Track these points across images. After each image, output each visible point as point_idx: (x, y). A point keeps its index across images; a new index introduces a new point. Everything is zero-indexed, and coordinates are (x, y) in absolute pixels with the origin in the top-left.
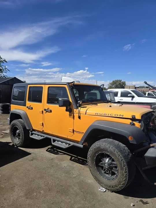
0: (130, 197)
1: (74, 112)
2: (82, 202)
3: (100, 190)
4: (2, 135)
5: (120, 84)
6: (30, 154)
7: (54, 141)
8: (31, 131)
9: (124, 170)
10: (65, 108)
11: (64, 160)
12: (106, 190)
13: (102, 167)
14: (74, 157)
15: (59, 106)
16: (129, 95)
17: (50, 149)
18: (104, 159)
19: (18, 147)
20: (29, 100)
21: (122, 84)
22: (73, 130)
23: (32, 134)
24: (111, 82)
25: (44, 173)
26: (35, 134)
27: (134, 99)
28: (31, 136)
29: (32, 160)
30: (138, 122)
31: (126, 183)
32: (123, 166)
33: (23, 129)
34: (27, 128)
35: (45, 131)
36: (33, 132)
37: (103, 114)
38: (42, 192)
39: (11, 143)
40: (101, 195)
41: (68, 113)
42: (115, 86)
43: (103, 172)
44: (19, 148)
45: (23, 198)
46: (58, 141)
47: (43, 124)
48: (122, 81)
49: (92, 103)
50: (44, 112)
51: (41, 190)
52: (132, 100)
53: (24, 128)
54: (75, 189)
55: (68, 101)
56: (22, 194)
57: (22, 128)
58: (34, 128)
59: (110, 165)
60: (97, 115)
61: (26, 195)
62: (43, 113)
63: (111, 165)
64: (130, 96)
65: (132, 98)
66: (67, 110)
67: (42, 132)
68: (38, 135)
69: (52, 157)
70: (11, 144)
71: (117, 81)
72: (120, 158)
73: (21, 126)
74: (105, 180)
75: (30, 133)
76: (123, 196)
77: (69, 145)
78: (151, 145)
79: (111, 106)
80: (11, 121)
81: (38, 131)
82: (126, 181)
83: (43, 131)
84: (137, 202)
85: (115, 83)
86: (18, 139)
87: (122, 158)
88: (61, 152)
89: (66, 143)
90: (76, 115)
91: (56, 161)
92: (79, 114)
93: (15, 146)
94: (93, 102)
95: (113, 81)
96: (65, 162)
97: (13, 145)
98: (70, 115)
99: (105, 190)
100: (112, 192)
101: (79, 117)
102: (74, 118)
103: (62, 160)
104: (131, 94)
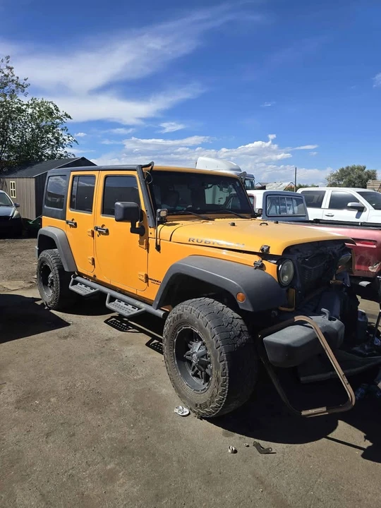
0: (236, 434)
1: (150, 236)
2: (126, 429)
3: (176, 411)
4: (31, 282)
5: (360, 177)
6: (68, 324)
7: (113, 299)
8: (75, 277)
9: (221, 369)
10: (129, 225)
11: (132, 345)
12: (191, 412)
13: (190, 362)
14: (158, 339)
15: (117, 220)
16: (349, 204)
17: (114, 319)
18: (194, 343)
19: (50, 308)
20: (72, 206)
21: (365, 177)
22: (147, 277)
23: (75, 283)
24: (336, 171)
25: (75, 365)
26: (81, 283)
27: (364, 214)
28: (71, 287)
29: (65, 338)
30: (275, 262)
31: (223, 399)
32: (218, 361)
33: (58, 270)
34: (66, 269)
35: (98, 278)
36: (78, 278)
37: (203, 242)
38: (52, 400)
39: (40, 300)
40: (174, 422)
41: (137, 236)
42: (345, 182)
43: (191, 373)
44: (51, 311)
45: (11, 408)
46: (120, 300)
47: (93, 260)
48: (366, 170)
49: (200, 217)
50: (96, 233)
51: (54, 397)
52: (358, 216)
53: (61, 269)
54: (125, 402)
55: (138, 209)
56: (12, 399)
57: (56, 268)
58: (80, 270)
59: (203, 357)
60: (191, 243)
61: (18, 401)
62: (93, 236)
63: (203, 359)
64: (353, 208)
65: (359, 211)
66: (133, 230)
67: (94, 279)
68: (86, 286)
69: (110, 335)
70: (39, 303)
71: (353, 169)
72: (215, 342)
73: (55, 265)
74: (189, 391)
75: (72, 279)
76: (222, 429)
77: (139, 309)
78: (297, 318)
79: (233, 224)
80: (39, 252)
81: (88, 278)
82: (224, 395)
83: (95, 276)
84: (248, 446)
85: (346, 176)
86: (51, 291)
87: (219, 342)
88: (134, 327)
89: (134, 307)
90: (152, 242)
91: (114, 345)
92: (158, 240)
93: (45, 306)
94: (203, 215)
95: (342, 170)
96: (133, 347)
97: (43, 304)
98: (141, 243)
99: (188, 413)
100: (201, 418)
101: (158, 248)
102: (148, 248)
103: (128, 343)
104: (358, 201)
